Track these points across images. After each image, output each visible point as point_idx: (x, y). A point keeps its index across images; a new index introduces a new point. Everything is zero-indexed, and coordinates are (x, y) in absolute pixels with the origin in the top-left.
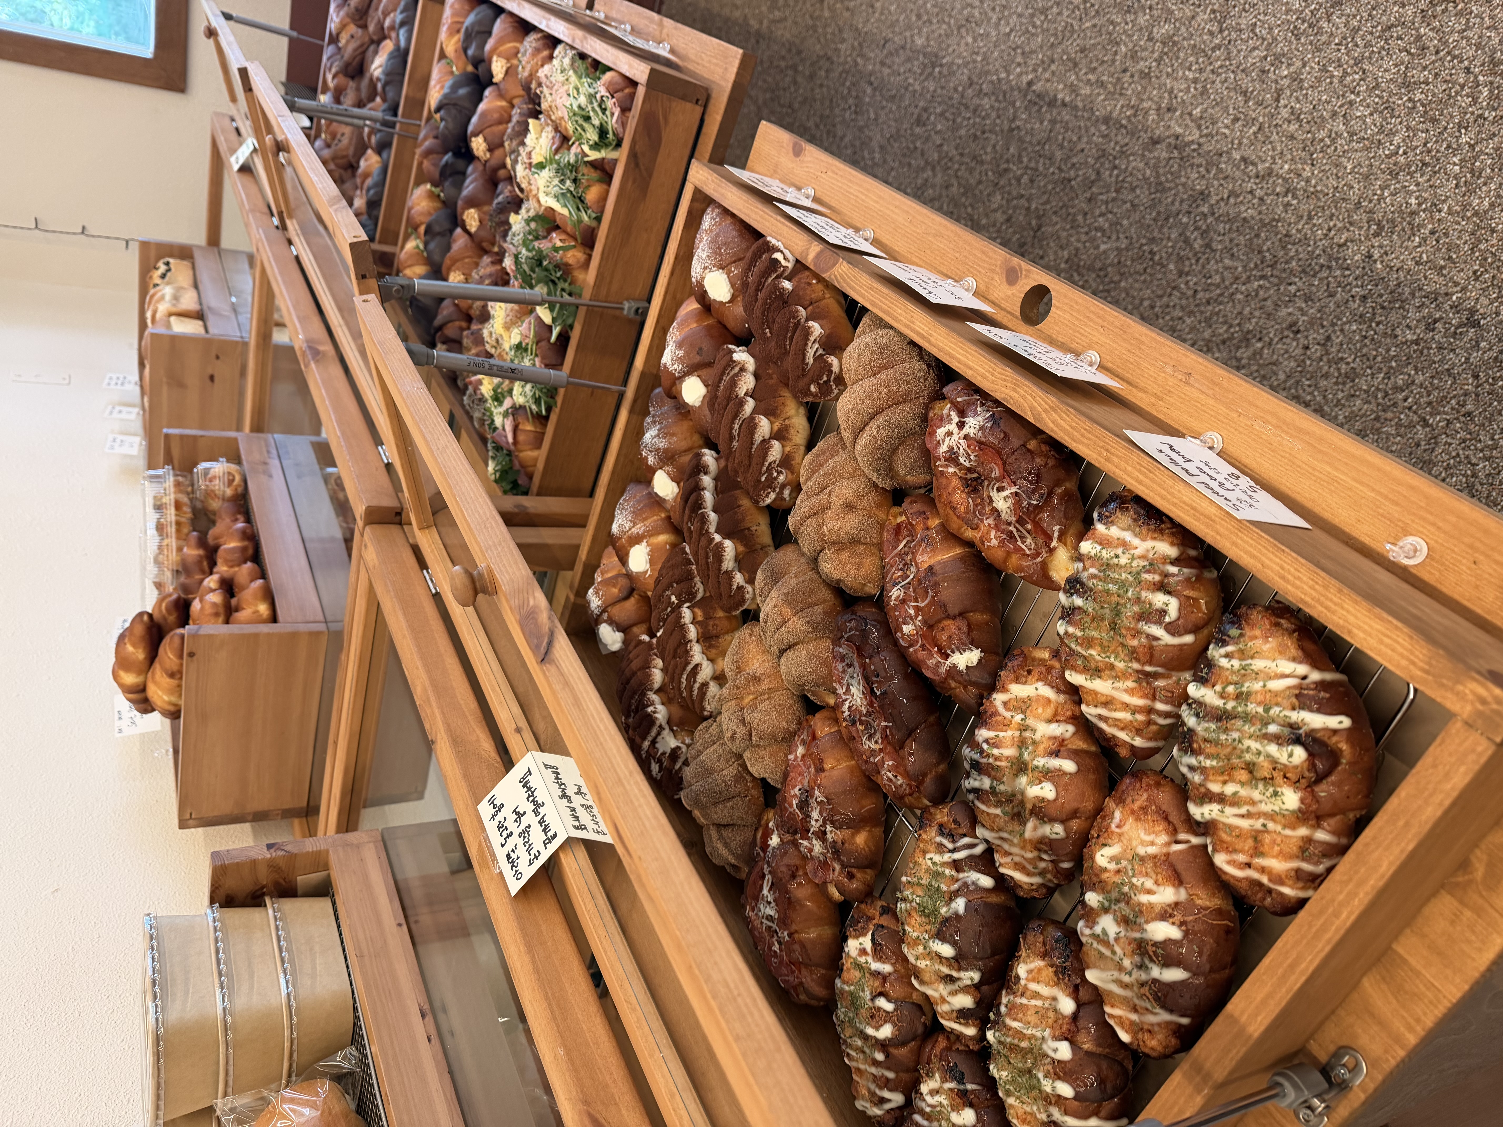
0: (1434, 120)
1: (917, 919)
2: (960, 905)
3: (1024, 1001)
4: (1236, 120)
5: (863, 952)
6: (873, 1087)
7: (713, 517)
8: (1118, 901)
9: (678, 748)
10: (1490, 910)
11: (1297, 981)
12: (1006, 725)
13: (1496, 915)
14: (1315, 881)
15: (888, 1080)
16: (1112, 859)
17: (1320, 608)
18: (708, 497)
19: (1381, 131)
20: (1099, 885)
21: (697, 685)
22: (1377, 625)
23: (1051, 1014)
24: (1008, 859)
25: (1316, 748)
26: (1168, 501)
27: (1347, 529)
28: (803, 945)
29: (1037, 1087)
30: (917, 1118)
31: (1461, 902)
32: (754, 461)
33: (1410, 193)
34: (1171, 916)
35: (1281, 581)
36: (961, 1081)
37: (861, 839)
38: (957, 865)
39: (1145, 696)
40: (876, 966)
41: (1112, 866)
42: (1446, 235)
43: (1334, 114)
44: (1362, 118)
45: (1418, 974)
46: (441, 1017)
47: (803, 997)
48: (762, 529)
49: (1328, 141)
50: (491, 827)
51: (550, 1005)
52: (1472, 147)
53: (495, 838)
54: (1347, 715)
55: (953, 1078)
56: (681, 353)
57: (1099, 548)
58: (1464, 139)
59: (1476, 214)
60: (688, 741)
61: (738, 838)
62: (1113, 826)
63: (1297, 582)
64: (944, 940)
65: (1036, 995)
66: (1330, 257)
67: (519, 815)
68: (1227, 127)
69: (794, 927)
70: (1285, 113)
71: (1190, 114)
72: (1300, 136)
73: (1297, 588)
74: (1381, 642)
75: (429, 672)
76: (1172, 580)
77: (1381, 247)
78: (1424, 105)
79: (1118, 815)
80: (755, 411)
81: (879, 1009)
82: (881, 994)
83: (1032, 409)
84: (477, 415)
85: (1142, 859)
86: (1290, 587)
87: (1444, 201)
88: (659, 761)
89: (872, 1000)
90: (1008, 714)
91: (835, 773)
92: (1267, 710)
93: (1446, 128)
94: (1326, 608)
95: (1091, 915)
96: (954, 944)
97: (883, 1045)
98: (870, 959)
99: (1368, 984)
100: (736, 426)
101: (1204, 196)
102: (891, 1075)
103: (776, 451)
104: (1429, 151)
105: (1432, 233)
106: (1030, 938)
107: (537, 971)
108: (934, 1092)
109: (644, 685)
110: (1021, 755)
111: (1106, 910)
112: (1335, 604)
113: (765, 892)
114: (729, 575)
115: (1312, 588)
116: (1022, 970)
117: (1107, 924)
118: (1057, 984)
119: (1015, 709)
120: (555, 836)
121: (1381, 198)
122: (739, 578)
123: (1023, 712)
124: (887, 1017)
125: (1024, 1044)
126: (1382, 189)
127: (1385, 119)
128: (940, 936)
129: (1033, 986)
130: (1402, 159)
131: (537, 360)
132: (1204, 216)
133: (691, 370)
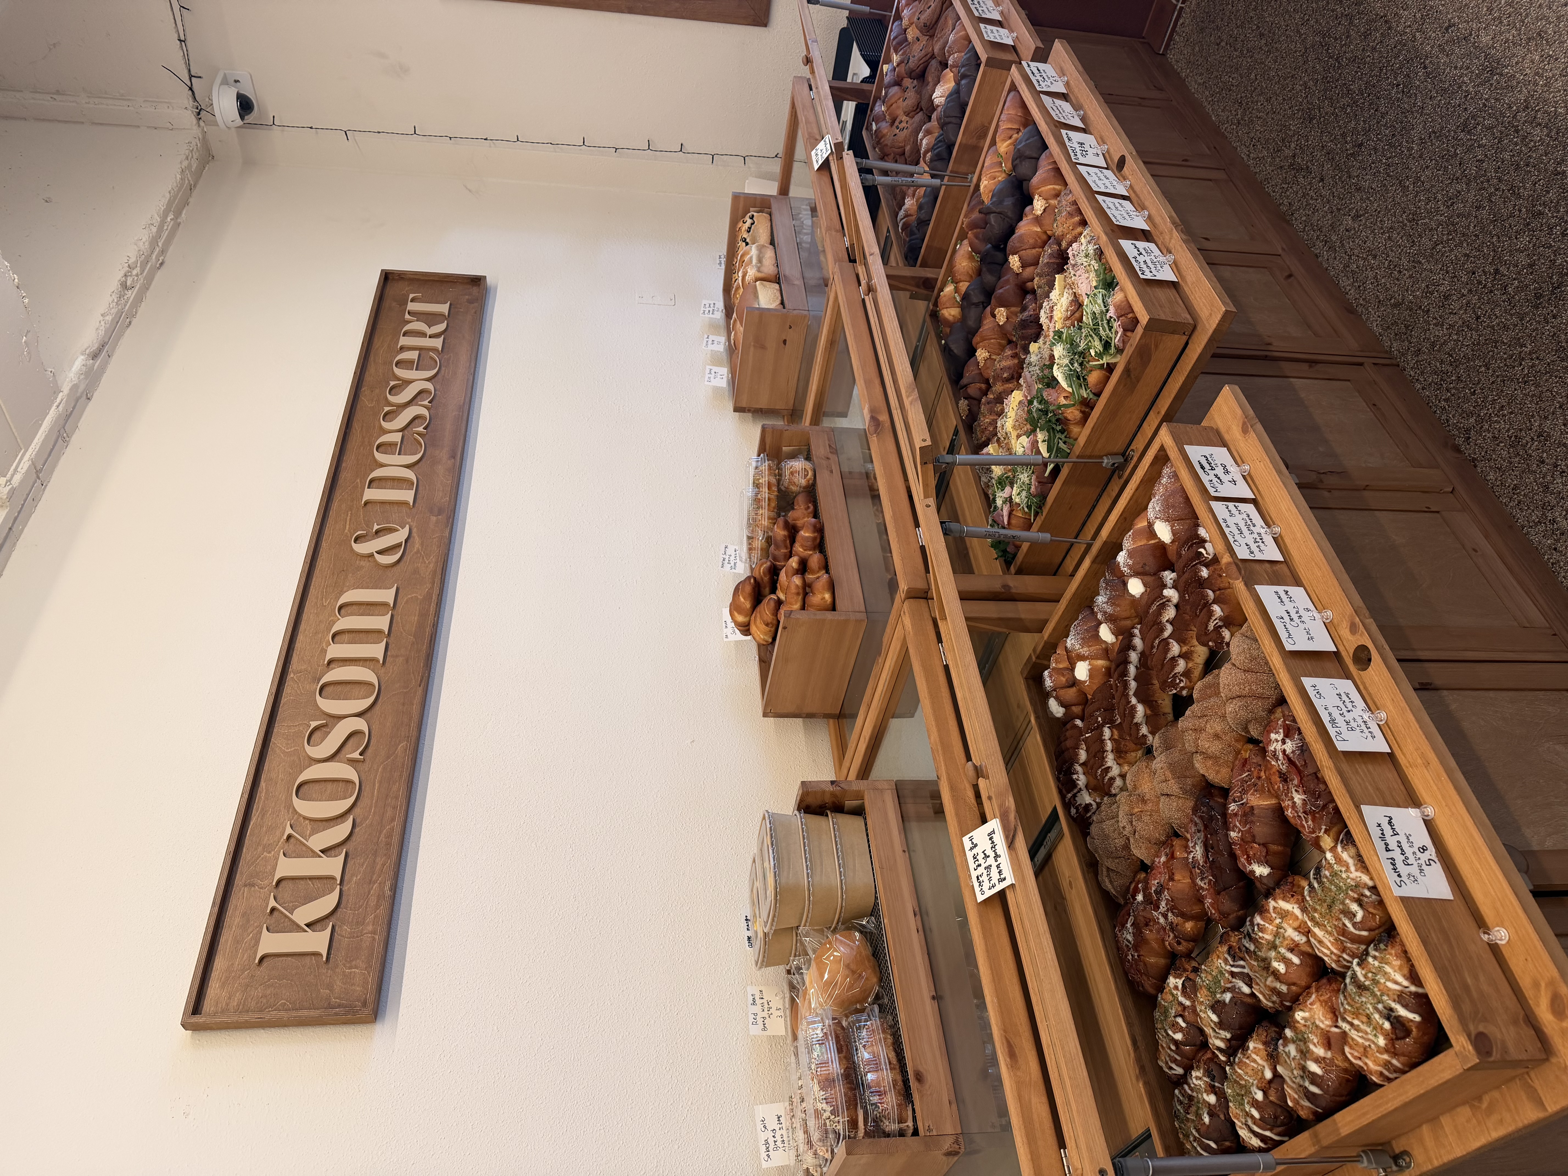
1: (1204, 991)
2: (1228, 997)
3: (1247, 1061)
5: (1176, 988)
6: (1168, 1059)
7: (1133, 685)
8: (1300, 1040)
9: (1090, 805)
11: (1365, 1121)
12: (1271, 921)
14: (1389, 1080)
15: (1176, 1059)
16: (1303, 1018)
18: (1132, 670)
20: (1294, 1029)
21: (1107, 778)
23: (1260, 1074)
24: (1257, 987)
25: (1398, 1025)
27: (1478, 904)
28: (1145, 964)
29: (1243, 1105)
30: (1186, 1087)
32: (1165, 669)
34: (1320, 1062)
36: (1213, 1080)
37: (1189, 926)
38: (1233, 974)
39: (1339, 950)
40: (1181, 999)
41: (1302, 1022)
45: (1447, 1136)
46: (925, 917)
47: (1141, 989)
48: (1166, 704)
50: (969, 855)
51: (992, 973)
53: (972, 865)
54: (1420, 1015)
55: (1209, 1077)
56: (1131, 563)
57: (1334, 862)
60: (1098, 800)
61: (1119, 882)
62: (1309, 1002)
64: (1214, 1012)
65: (1255, 1061)
67: (986, 857)
69: (1141, 953)
75: (939, 730)
76: (1366, 900)
79: (1314, 996)
80: (1170, 637)
81: (1178, 1023)
82: (1181, 1016)
83: (1321, 761)
84: (984, 479)
85: (1317, 1026)
88: (1077, 808)
89: (1175, 1017)
90: (1274, 915)
91: (1180, 885)
92: (1381, 995)
95: (1286, 1041)
96: (1219, 1016)
97: (1176, 1042)
98: (1179, 994)
99: (1425, 1129)
100: (1157, 641)
102: (1178, 1058)
103: (1181, 665)
106: (1260, 1031)
107: (987, 951)
108: (1197, 1078)
109: (1074, 759)
110: (1274, 941)
111: (1294, 1042)
113: (1129, 925)
114: (1137, 725)
116: (1251, 1045)
117: (1292, 1049)
118: (1266, 1060)
119: (1278, 913)
120: (1005, 879)
122: (1144, 730)
123: (1282, 918)
124: (1181, 1030)
125: (1243, 1082)
128: (1213, 1008)
129: (1254, 1056)
131: (1034, 477)
133: (1137, 574)
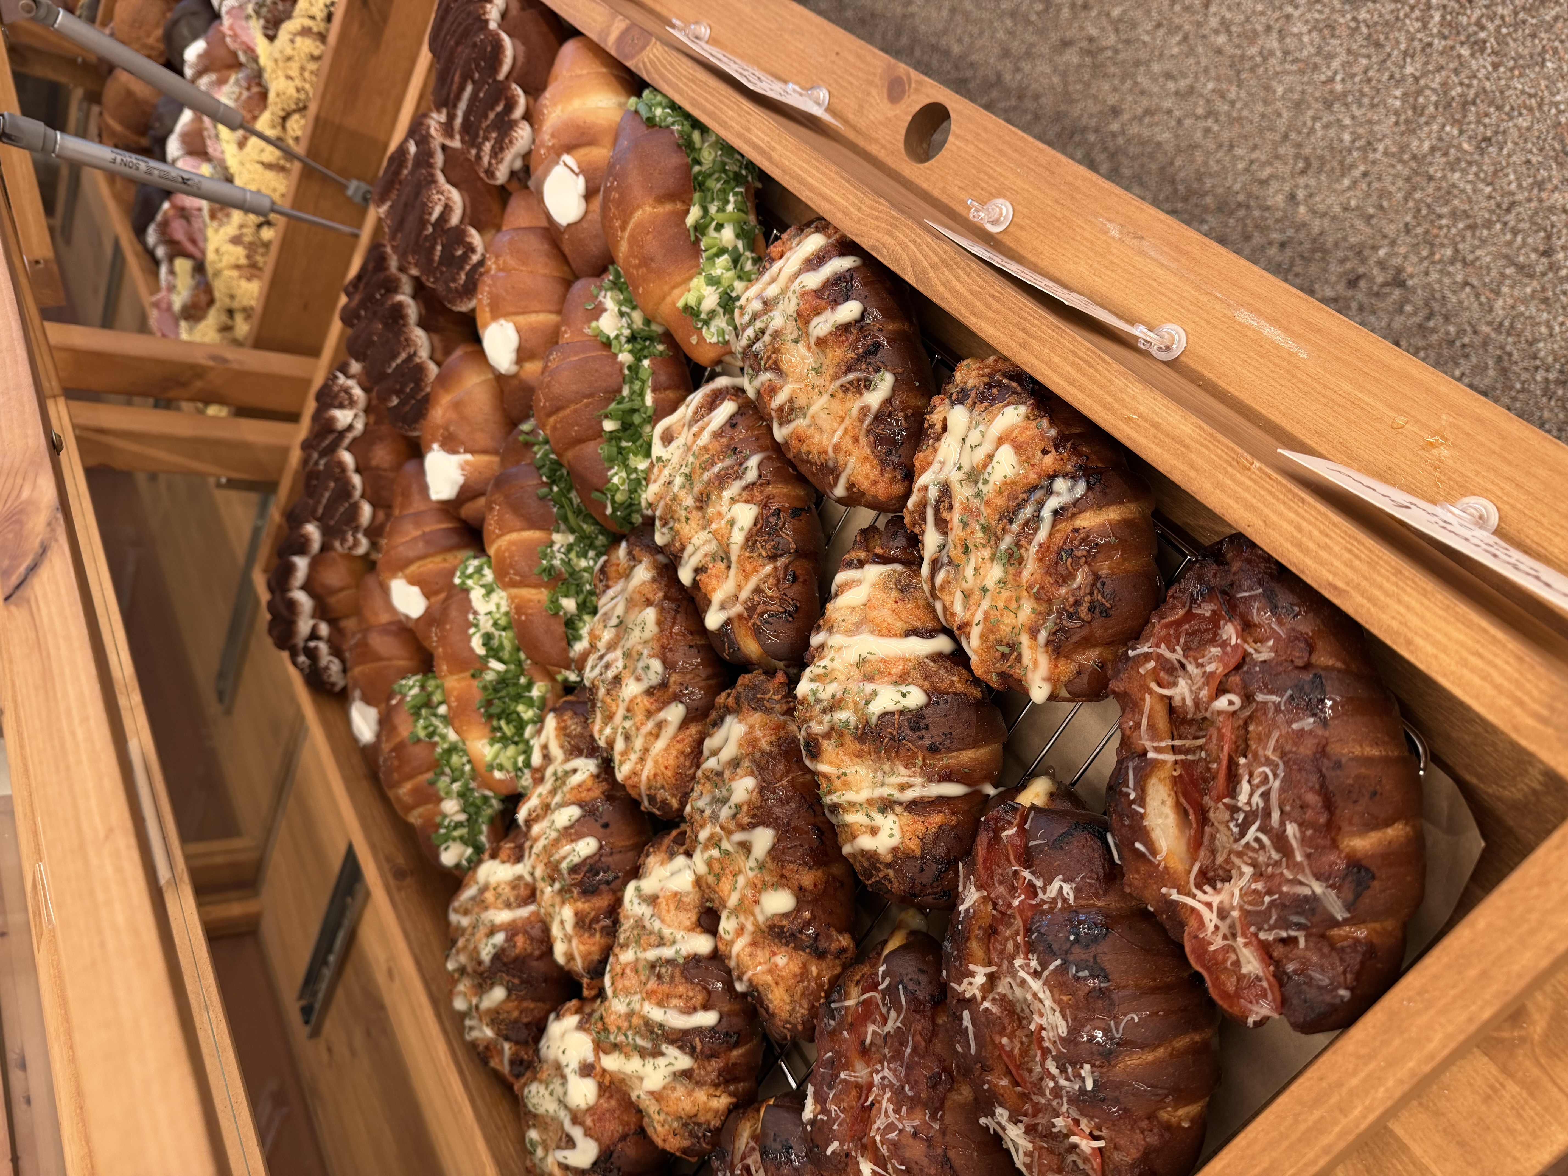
0: (1378, 45)
4: (1159, 25)
10: (1550, 1086)
13: (1560, 1096)
17: (1359, 599)
19: (1319, 52)
22: (1459, 633)
26: (1114, 413)
31: (1504, 1069)
33: (1343, 127)
35: (1295, 550)
42: (1379, 179)
43: (1268, 29)
44: (1299, 36)
49: (1258, 59)
52: (1417, 79)
58: (1409, 70)
59: (1414, 157)
63: (1324, 554)
66: (1250, 195)
68: (1147, 32)
70: (1214, 22)
71: (1108, 15)
72: (1229, 50)
73: (1322, 563)
74: (1465, 663)
77: (1307, 186)
78: (1368, 26)
86: (1309, 562)
87: (1380, 140)
93: (1389, 55)
94: (1370, 599)
101: (1115, 111)
104: (1369, 80)
105: (1365, 174)
112: (1387, 594)
115: (1349, 565)
121: (1312, 130)
126: (1315, 119)
127: (1324, 39)
130: (1339, 87)
132: (1114, 135)
